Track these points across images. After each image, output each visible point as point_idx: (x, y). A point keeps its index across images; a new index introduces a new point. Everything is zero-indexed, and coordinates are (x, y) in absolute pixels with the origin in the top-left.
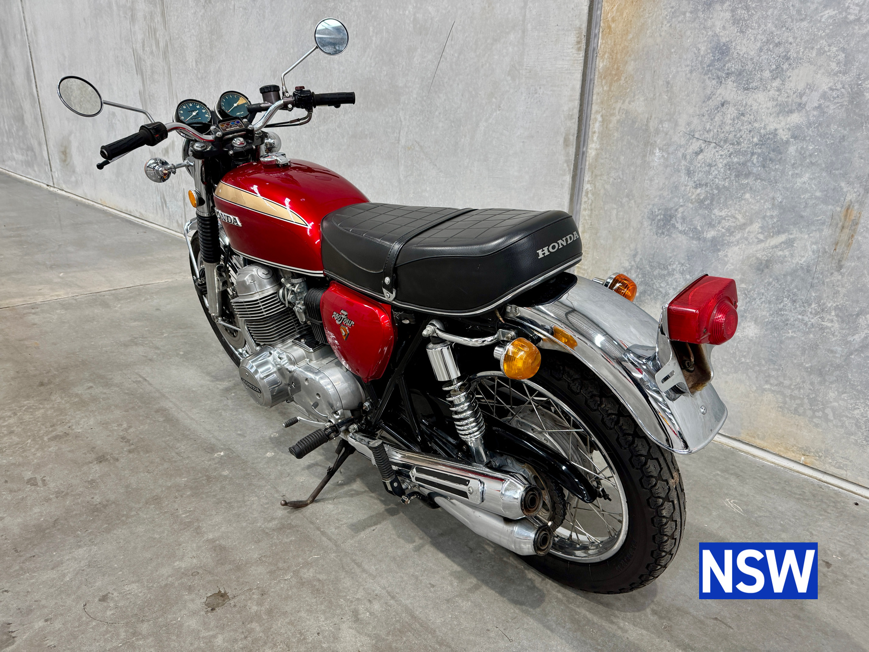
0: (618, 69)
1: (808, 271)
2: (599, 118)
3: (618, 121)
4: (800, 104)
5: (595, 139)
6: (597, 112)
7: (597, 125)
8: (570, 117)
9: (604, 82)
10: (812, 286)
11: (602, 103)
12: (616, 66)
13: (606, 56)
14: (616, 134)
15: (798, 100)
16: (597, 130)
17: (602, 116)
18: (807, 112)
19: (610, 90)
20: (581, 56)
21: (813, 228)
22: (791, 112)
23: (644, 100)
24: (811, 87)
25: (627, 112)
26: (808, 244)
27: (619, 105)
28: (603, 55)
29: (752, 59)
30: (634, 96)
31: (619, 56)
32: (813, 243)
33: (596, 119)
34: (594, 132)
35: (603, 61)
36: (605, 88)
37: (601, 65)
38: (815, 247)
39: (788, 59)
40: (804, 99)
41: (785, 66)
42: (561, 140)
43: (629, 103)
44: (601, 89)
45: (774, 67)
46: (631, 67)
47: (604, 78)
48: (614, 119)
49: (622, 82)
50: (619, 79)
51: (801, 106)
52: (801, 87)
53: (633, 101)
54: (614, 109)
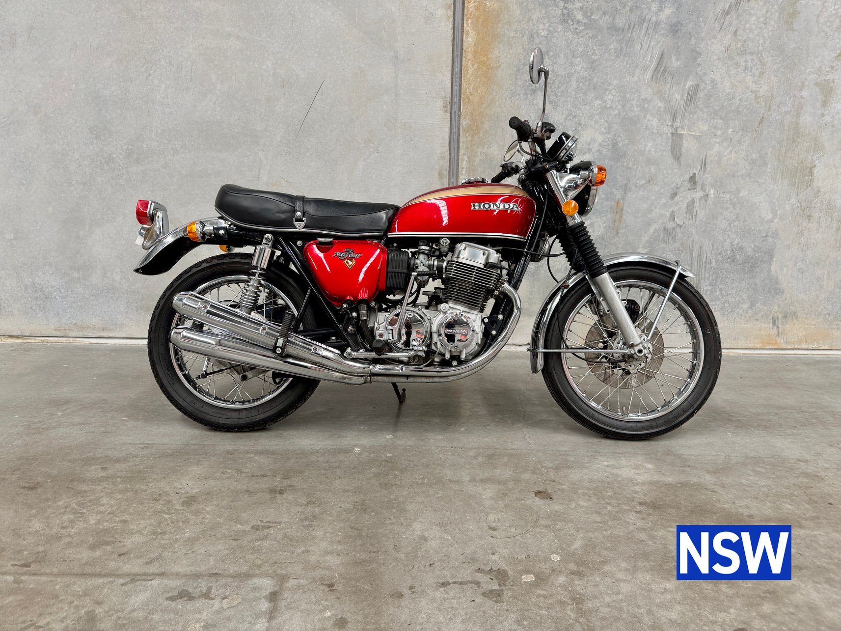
0: (477, 126)
1: (603, 239)
2: (466, 158)
3: (480, 161)
4: (589, 149)
5: (464, 172)
6: (463, 154)
7: (464, 163)
8: (443, 158)
9: (467, 134)
10: (605, 246)
11: (467, 148)
12: (475, 124)
13: (468, 117)
14: (479, 169)
15: (588, 147)
16: (464, 166)
17: (468, 157)
18: (593, 153)
19: (472, 140)
20: (448, 116)
21: (603, 215)
22: (585, 153)
23: (498, 147)
24: (594, 140)
25: (486, 154)
26: (601, 224)
27: (480, 150)
28: (466, 116)
29: (562, 124)
30: (491, 144)
31: (477, 118)
32: (603, 223)
33: (463, 159)
34: (463, 168)
35: (465, 121)
36: (469, 139)
37: (464, 123)
38: (604, 225)
39: (581, 125)
40: (591, 146)
41: (580, 129)
42: (437, 175)
43: (487, 148)
44: (465, 139)
45: (574, 129)
46: (486, 126)
47: (468, 132)
48: (477, 160)
49: (481, 134)
50: (478, 133)
51: (590, 150)
52: (589, 140)
53: (490, 147)
54: (477, 152)
